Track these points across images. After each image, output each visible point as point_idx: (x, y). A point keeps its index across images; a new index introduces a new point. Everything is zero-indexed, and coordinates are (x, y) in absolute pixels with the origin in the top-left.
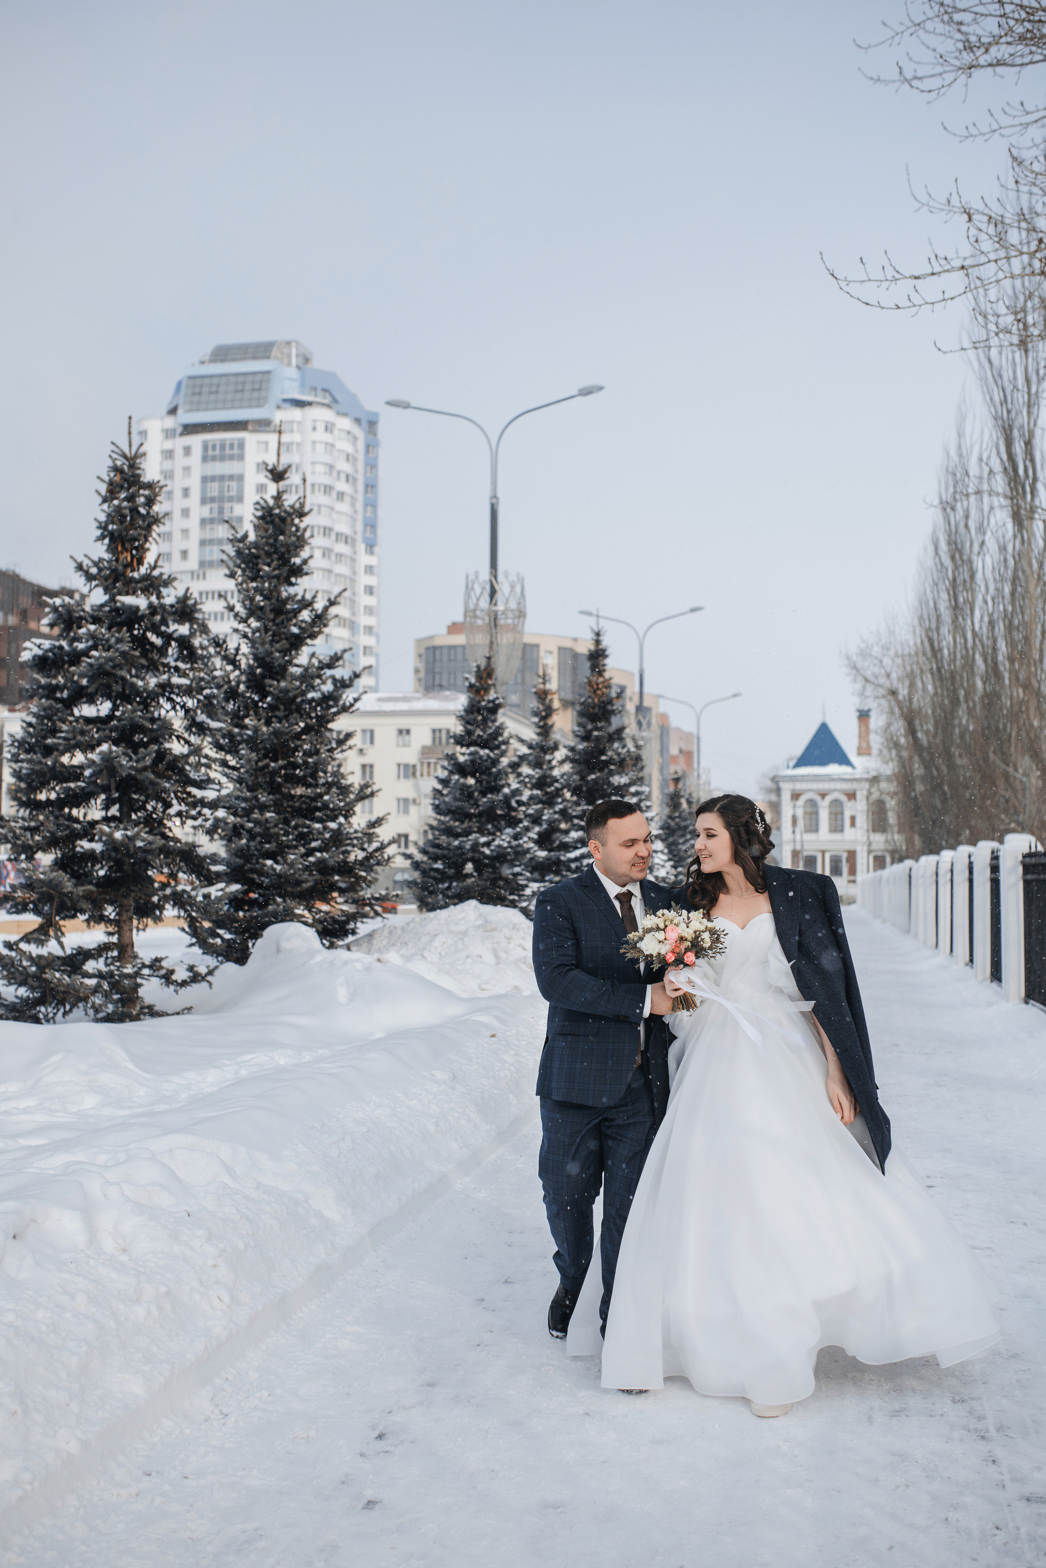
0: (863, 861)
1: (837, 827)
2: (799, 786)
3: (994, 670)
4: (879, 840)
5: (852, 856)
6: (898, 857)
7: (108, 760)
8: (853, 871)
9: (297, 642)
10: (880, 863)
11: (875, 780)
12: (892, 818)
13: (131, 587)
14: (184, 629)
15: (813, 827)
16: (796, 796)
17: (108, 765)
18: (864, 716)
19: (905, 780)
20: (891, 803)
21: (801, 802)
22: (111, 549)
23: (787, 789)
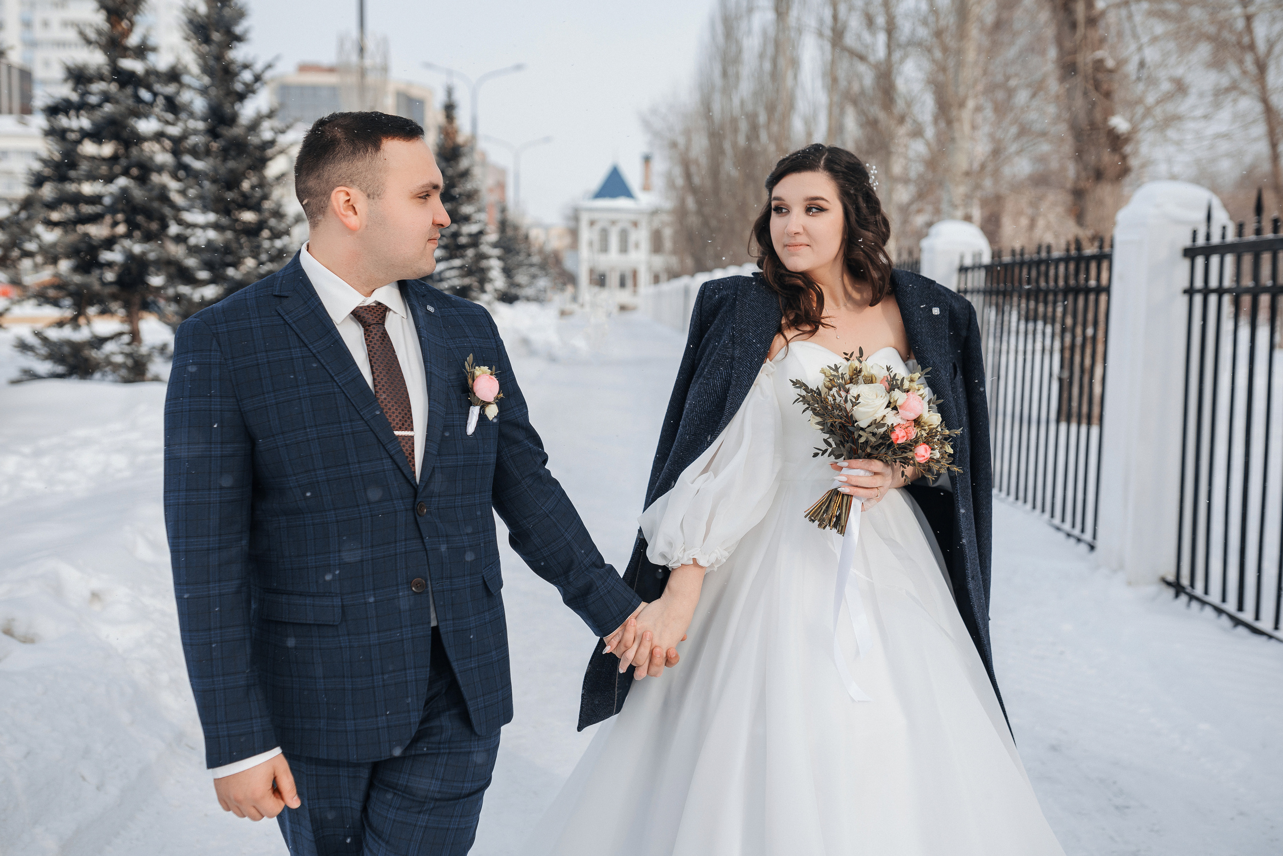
0: (644, 277)
1: (624, 249)
2: (596, 216)
3: (754, 128)
4: (659, 262)
5: (635, 274)
6: (674, 275)
7: (124, 191)
8: (635, 284)
9: (241, 97)
10: (656, 279)
11: (655, 212)
12: (668, 244)
13: (125, 51)
14: (170, 89)
15: (605, 248)
16: (592, 223)
17: (124, 194)
18: (647, 160)
19: (681, 213)
20: (668, 232)
21: (597, 228)
22: (109, 20)
23: (585, 218)
